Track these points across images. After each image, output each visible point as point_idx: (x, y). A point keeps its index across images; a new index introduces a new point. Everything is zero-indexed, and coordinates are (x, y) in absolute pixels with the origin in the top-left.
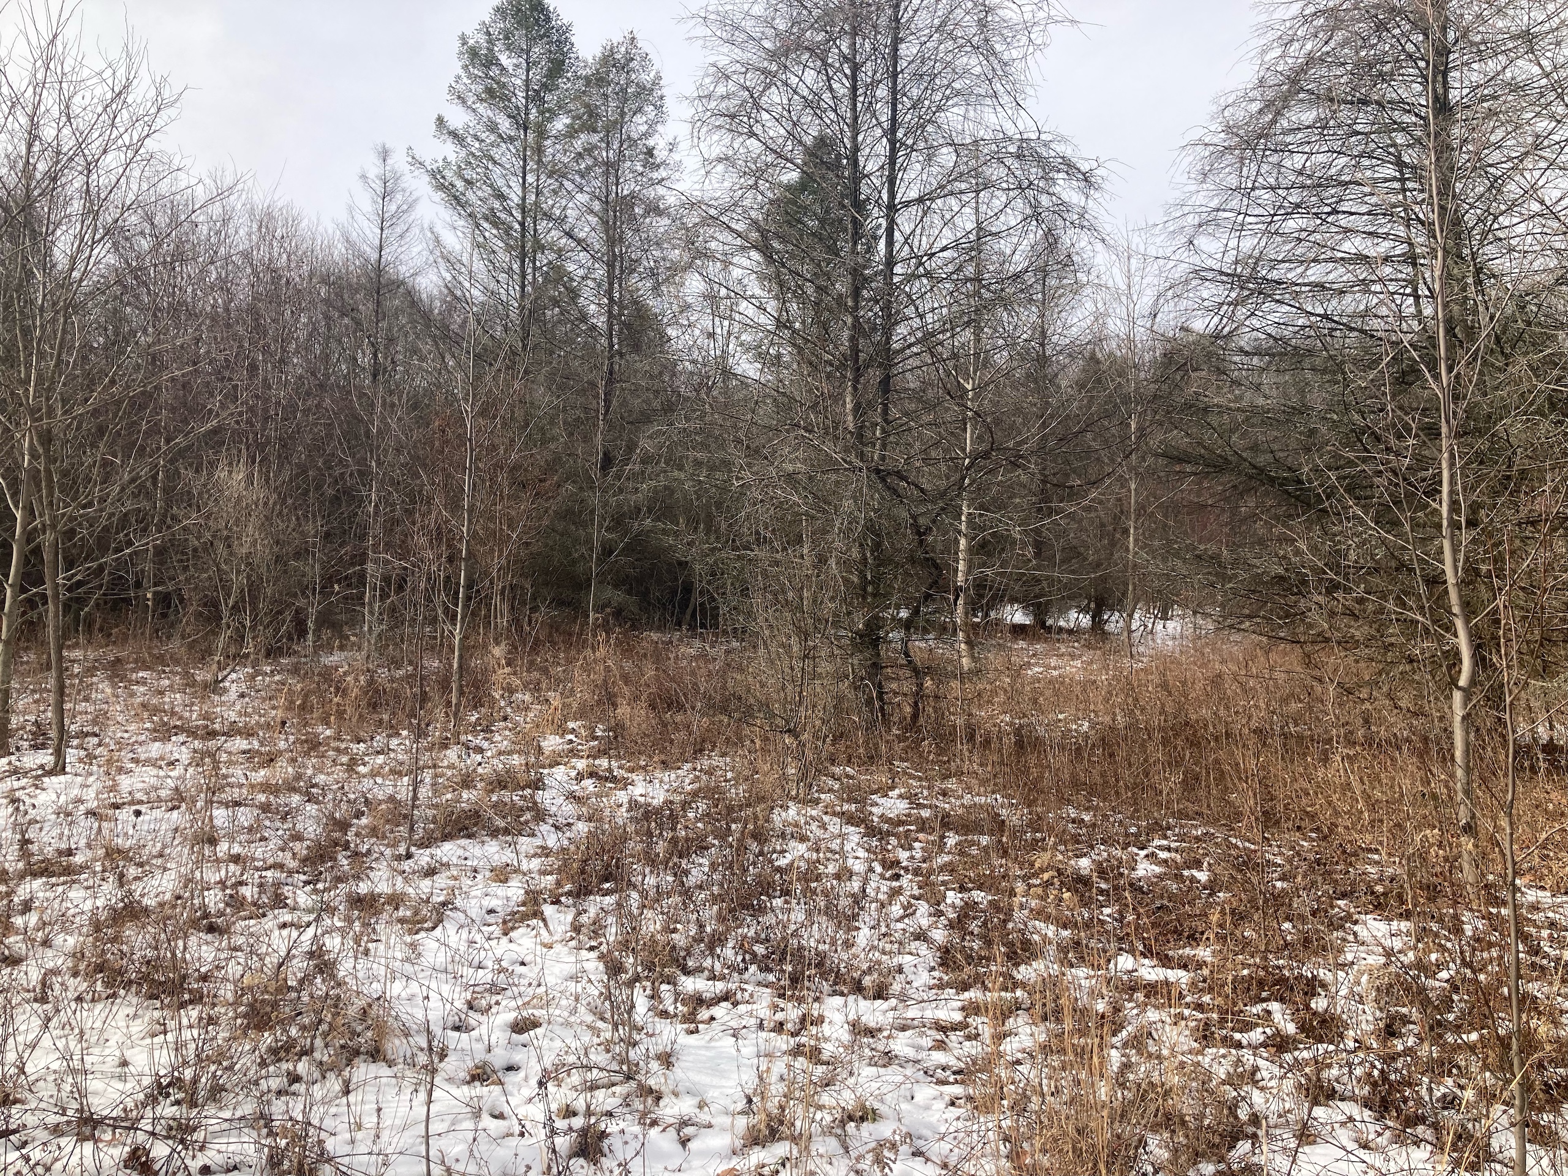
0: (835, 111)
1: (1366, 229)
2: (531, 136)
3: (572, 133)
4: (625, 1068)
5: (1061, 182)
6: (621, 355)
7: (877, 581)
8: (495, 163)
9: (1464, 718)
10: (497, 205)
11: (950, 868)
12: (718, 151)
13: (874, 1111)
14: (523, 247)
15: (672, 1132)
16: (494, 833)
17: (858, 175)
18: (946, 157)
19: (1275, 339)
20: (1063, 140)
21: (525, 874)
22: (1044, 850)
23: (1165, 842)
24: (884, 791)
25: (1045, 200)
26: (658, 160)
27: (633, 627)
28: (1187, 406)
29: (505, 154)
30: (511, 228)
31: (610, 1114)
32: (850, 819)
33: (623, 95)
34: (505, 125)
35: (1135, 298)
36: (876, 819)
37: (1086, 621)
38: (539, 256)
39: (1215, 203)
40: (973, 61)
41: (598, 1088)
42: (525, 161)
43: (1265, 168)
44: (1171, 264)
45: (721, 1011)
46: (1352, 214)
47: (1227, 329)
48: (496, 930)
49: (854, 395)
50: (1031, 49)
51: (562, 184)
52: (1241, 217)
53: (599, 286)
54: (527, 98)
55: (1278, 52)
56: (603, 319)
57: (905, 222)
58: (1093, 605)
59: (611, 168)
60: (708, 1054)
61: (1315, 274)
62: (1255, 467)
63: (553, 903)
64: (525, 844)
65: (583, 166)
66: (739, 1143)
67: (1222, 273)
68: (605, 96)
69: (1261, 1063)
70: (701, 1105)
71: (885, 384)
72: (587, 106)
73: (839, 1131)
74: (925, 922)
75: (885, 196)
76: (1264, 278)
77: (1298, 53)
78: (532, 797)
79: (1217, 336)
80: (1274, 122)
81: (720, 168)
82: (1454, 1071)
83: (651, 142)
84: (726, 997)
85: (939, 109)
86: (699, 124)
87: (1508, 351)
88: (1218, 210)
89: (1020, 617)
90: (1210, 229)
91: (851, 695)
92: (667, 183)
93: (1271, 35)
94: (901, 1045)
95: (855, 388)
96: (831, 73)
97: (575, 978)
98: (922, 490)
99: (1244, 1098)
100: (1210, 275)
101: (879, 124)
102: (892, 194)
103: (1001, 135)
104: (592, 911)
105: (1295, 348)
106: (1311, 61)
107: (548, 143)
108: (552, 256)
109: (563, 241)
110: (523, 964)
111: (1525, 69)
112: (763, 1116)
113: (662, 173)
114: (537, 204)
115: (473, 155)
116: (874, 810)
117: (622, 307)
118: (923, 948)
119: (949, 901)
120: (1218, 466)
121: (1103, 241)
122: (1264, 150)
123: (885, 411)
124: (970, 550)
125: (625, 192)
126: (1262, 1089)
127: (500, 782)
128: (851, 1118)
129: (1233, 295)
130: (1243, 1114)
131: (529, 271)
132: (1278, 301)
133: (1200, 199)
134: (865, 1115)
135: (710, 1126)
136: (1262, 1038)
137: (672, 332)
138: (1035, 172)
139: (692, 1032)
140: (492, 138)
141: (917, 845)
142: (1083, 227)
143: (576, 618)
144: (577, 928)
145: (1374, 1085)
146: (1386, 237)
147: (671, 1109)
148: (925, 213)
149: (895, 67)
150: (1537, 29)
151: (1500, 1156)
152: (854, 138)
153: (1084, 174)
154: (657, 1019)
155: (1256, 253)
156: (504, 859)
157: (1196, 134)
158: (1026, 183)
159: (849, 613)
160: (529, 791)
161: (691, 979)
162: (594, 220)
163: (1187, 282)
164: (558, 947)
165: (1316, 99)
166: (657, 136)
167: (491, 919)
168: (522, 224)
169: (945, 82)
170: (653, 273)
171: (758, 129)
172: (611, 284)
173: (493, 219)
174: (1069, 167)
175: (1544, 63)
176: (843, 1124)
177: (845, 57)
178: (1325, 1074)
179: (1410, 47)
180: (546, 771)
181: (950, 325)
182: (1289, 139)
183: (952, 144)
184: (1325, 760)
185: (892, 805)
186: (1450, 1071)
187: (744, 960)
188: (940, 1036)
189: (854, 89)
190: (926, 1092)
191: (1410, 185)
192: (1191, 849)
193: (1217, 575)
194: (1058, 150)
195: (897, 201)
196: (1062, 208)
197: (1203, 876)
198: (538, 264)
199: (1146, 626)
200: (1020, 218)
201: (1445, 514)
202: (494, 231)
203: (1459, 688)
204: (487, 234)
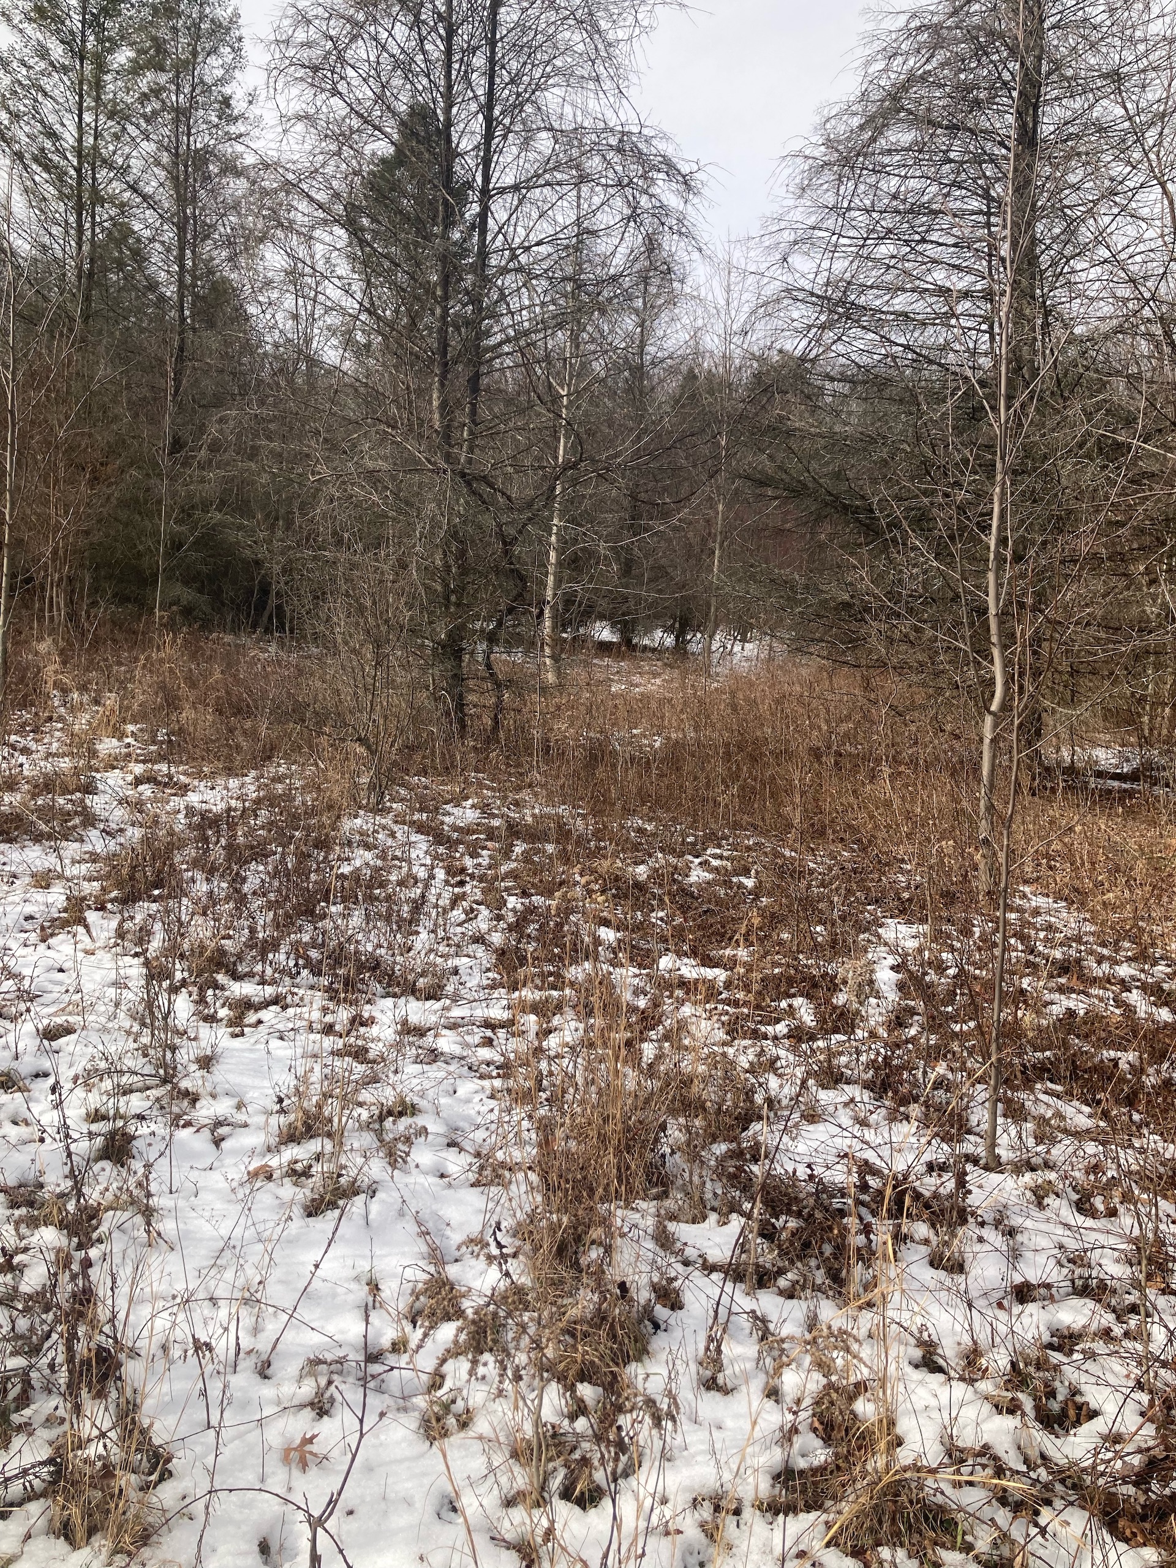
0: (428, 76)
1: (951, 261)
2: (88, 67)
3: (136, 69)
4: (161, 1072)
5: (660, 183)
6: (194, 330)
7: (461, 589)
8: (45, 94)
9: (992, 740)
10: (48, 144)
11: (513, 875)
12: (298, 108)
13: (413, 1106)
14: (80, 197)
15: (206, 1132)
16: (38, 838)
17: (452, 154)
18: (544, 143)
19: (859, 367)
20: (665, 137)
21: (68, 880)
22: (605, 857)
23: (718, 851)
24: (457, 801)
25: (644, 201)
26: (236, 112)
27: (202, 628)
28: (771, 428)
29: (58, 86)
30: (66, 174)
31: (141, 1117)
32: (420, 828)
33: (195, 32)
34: (57, 51)
35: (733, 313)
36: (446, 828)
37: (670, 641)
38: (98, 209)
39: (812, 221)
40: (577, 37)
41: (132, 1091)
42: (81, 96)
43: (862, 188)
44: (766, 280)
45: (268, 1015)
46: (941, 245)
47: (814, 352)
48: (33, 937)
49: (441, 392)
50: (637, 30)
51: (124, 129)
52: (835, 238)
53: (169, 250)
54: (83, 22)
55: (881, 65)
56: (174, 288)
57: (500, 210)
58: (677, 625)
59: (182, 116)
60: (252, 1056)
61: (900, 302)
62: (831, 495)
63: (97, 909)
64: (71, 849)
65: (148, 109)
66: (273, 1141)
67: (812, 294)
68: (175, 30)
69: (782, 1053)
70: (240, 1106)
71: (474, 383)
72: (154, 39)
73: (377, 1126)
74: (484, 927)
75: (479, 180)
76: (853, 303)
77: (901, 67)
78: (83, 801)
79: (803, 359)
80: (873, 139)
81: (300, 127)
82: (949, 1056)
83: (227, 90)
84: (275, 1001)
85: (538, 87)
86: (275, 73)
87: (1066, 394)
88: (814, 228)
89: (605, 633)
90: (805, 248)
91: (429, 704)
92: (246, 140)
93: (878, 45)
94: (447, 1043)
95: (442, 385)
96: (424, 33)
97: (116, 984)
98: (509, 498)
99: (760, 1085)
100: (801, 296)
101: (476, 97)
102: (487, 178)
103: (602, 125)
104: (139, 918)
105: (876, 376)
106: (912, 79)
107: (108, 78)
108: (113, 212)
109: (127, 195)
110: (61, 970)
111: (1109, 110)
112: (301, 1114)
113: (239, 128)
114: (95, 147)
115: (20, 83)
116: (447, 819)
117: (195, 278)
118: (480, 951)
119: (510, 906)
120: (797, 491)
121: (700, 250)
122: (862, 169)
123: (474, 412)
124: (559, 563)
125: (199, 146)
126: (780, 1076)
127: (48, 785)
128: (390, 1113)
129: (823, 318)
130: (759, 1098)
131: (87, 225)
132: (864, 328)
133: (797, 215)
134: (406, 1109)
135: (246, 1125)
136: (785, 1031)
137: (252, 309)
138: (635, 169)
139: (237, 1036)
140: (43, 65)
141: (485, 853)
142: (681, 234)
143: (141, 615)
144: (121, 934)
145: (877, 1069)
146: (969, 271)
147: (206, 1111)
148: (520, 202)
149: (494, 34)
150: (1125, 70)
151: (977, 1130)
152: (448, 110)
153: (684, 177)
154: (201, 1023)
155: (848, 275)
156: (47, 865)
157: (796, 145)
158: (626, 181)
159: (431, 623)
160: (78, 795)
161: (238, 984)
162: (162, 174)
163: (778, 301)
164: (100, 954)
165: (916, 120)
166: (234, 84)
167: (28, 926)
168: (78, 170)
169: (546, 57)
170: (229, 243)
171: (342, 87)
172: (182, 249)
173: (41, 159)
174: (669, 167)
175: (1129, 105)
176: (381, 1119)
177: (439, 14)
178: (835, 1062)
179: (1006, 76)
180: (98, 776)
181: (543, 325)
182: (886, 160)
183: (551, 129)
184: (873, 777)
185: (466, 814)
186: (945, 1056)
187: (296, 965)
188: (489, 1033)
189: (449, 52)
190: (468, 1087)
191: (993, 219)
192: (742, 858)
193: (789, 599)
194: (660, 147)
195: (491, 186)
196: (661, 211)
197: (749, 883)
198: (98, 219)
199: (725, 647)
200: (618, 218)
201: (992, 548)
202: (45, 175)
203: (990, 713)
204: (37, 178)
